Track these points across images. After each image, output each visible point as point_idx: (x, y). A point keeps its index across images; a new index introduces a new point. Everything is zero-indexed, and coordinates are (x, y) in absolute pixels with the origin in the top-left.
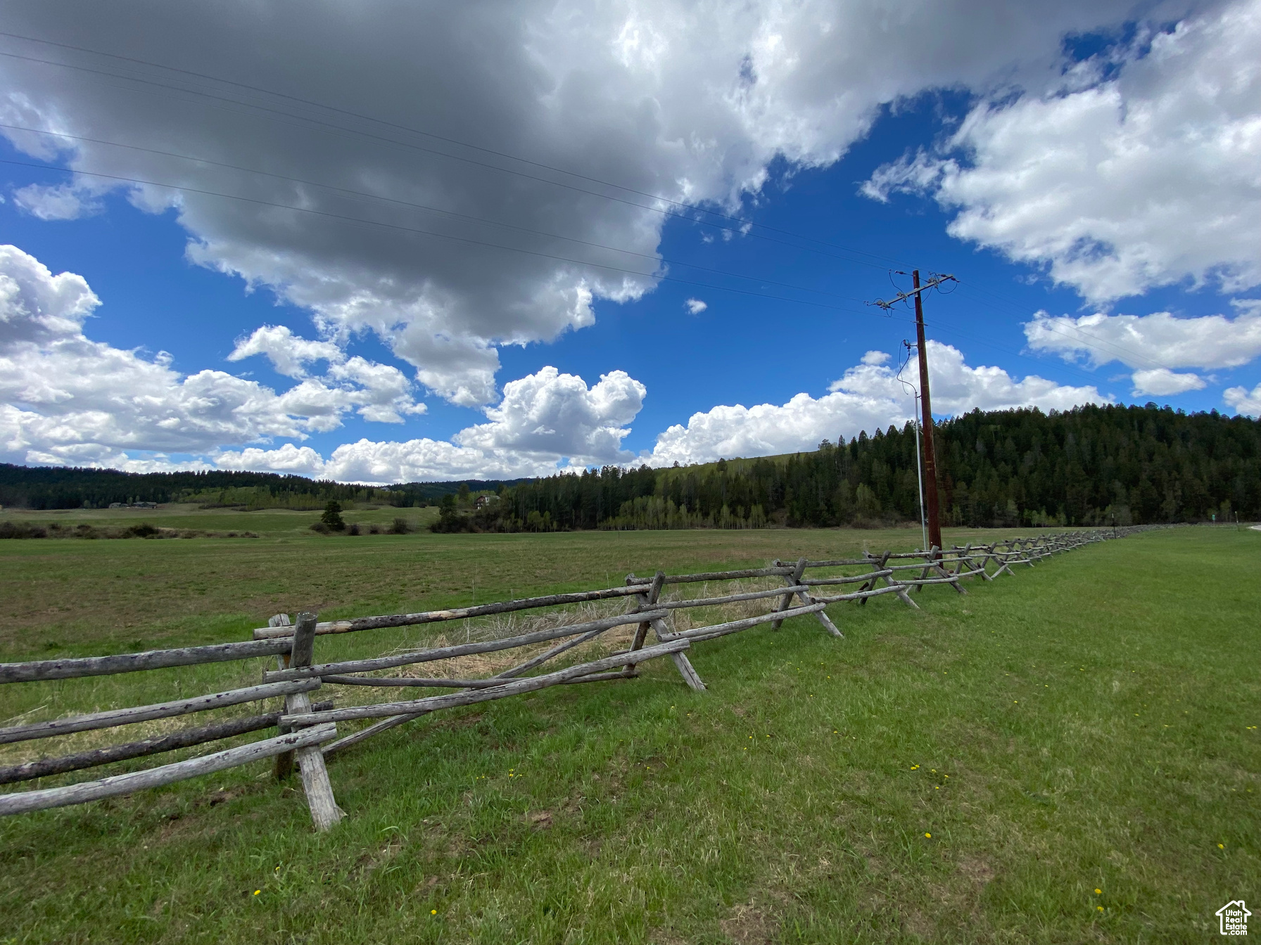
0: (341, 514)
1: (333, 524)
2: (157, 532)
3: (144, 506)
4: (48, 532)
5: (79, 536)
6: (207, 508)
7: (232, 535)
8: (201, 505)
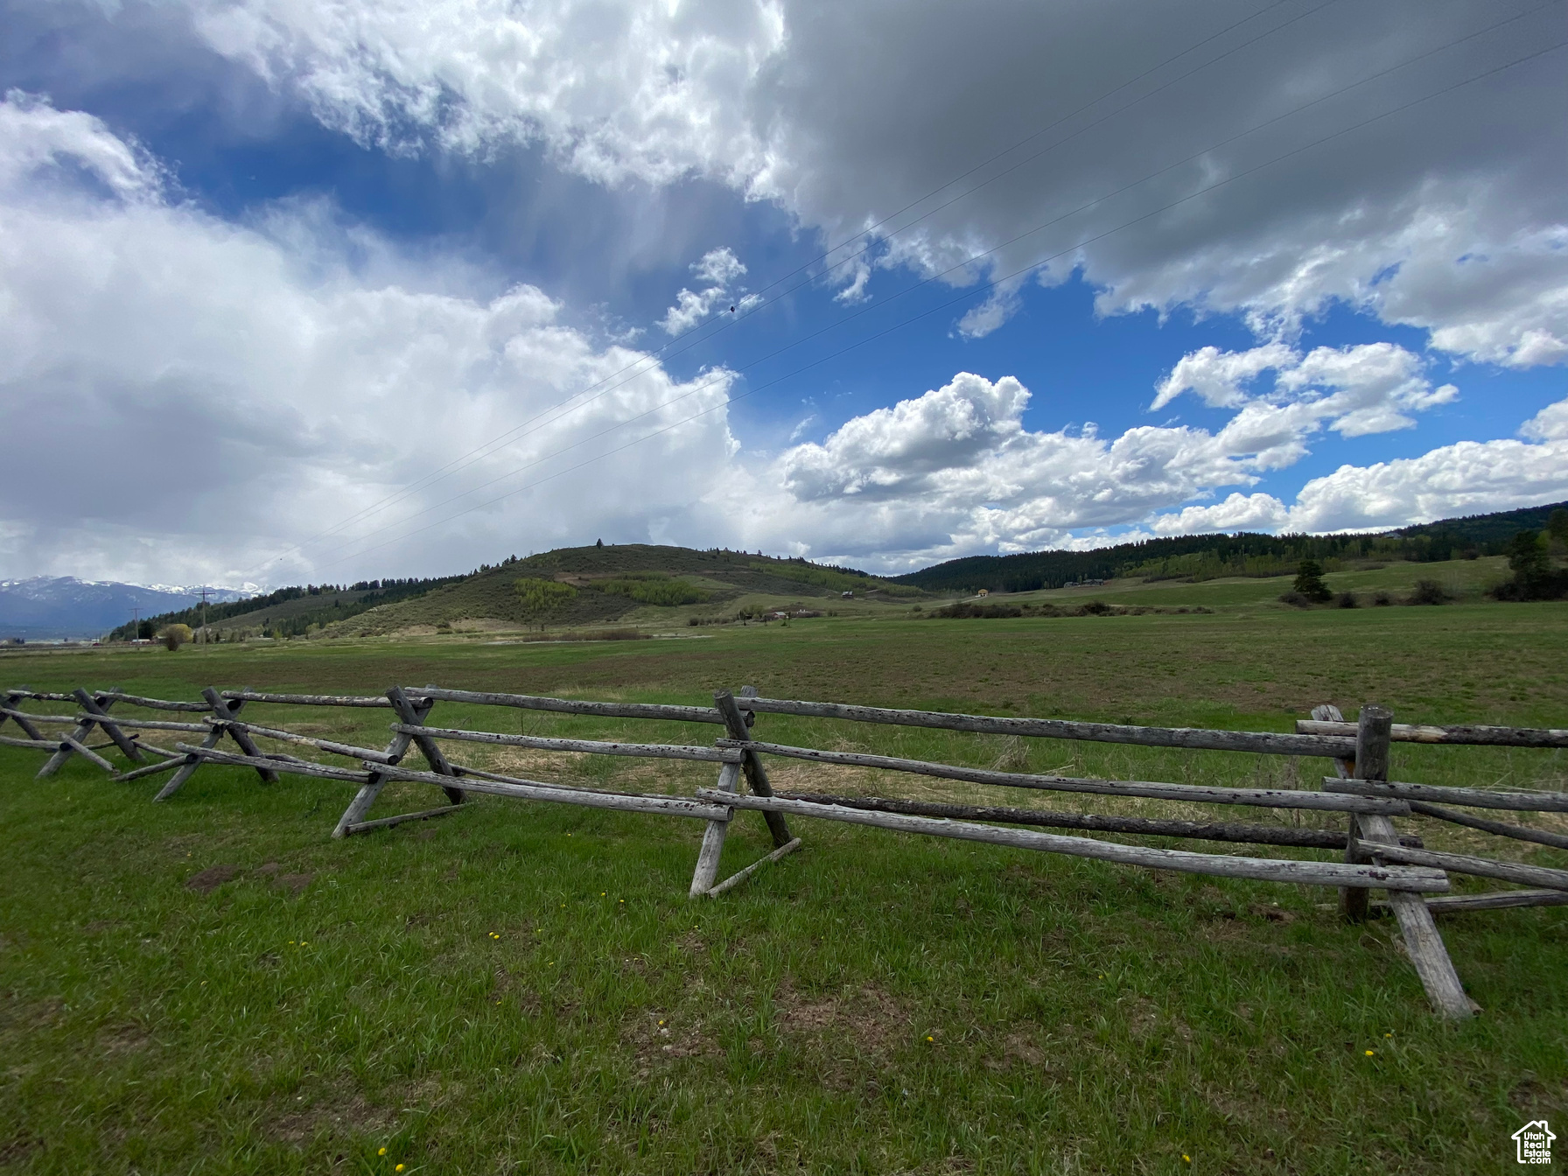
0: (1323, 579)
1: (1312, 592)
2: (1108, 609)
3: (1092, 583)
4: (1023, 611)
5: (1045, 614)
6: (1152, 581)
7: (1182, 611)
8: (1145, 578)
